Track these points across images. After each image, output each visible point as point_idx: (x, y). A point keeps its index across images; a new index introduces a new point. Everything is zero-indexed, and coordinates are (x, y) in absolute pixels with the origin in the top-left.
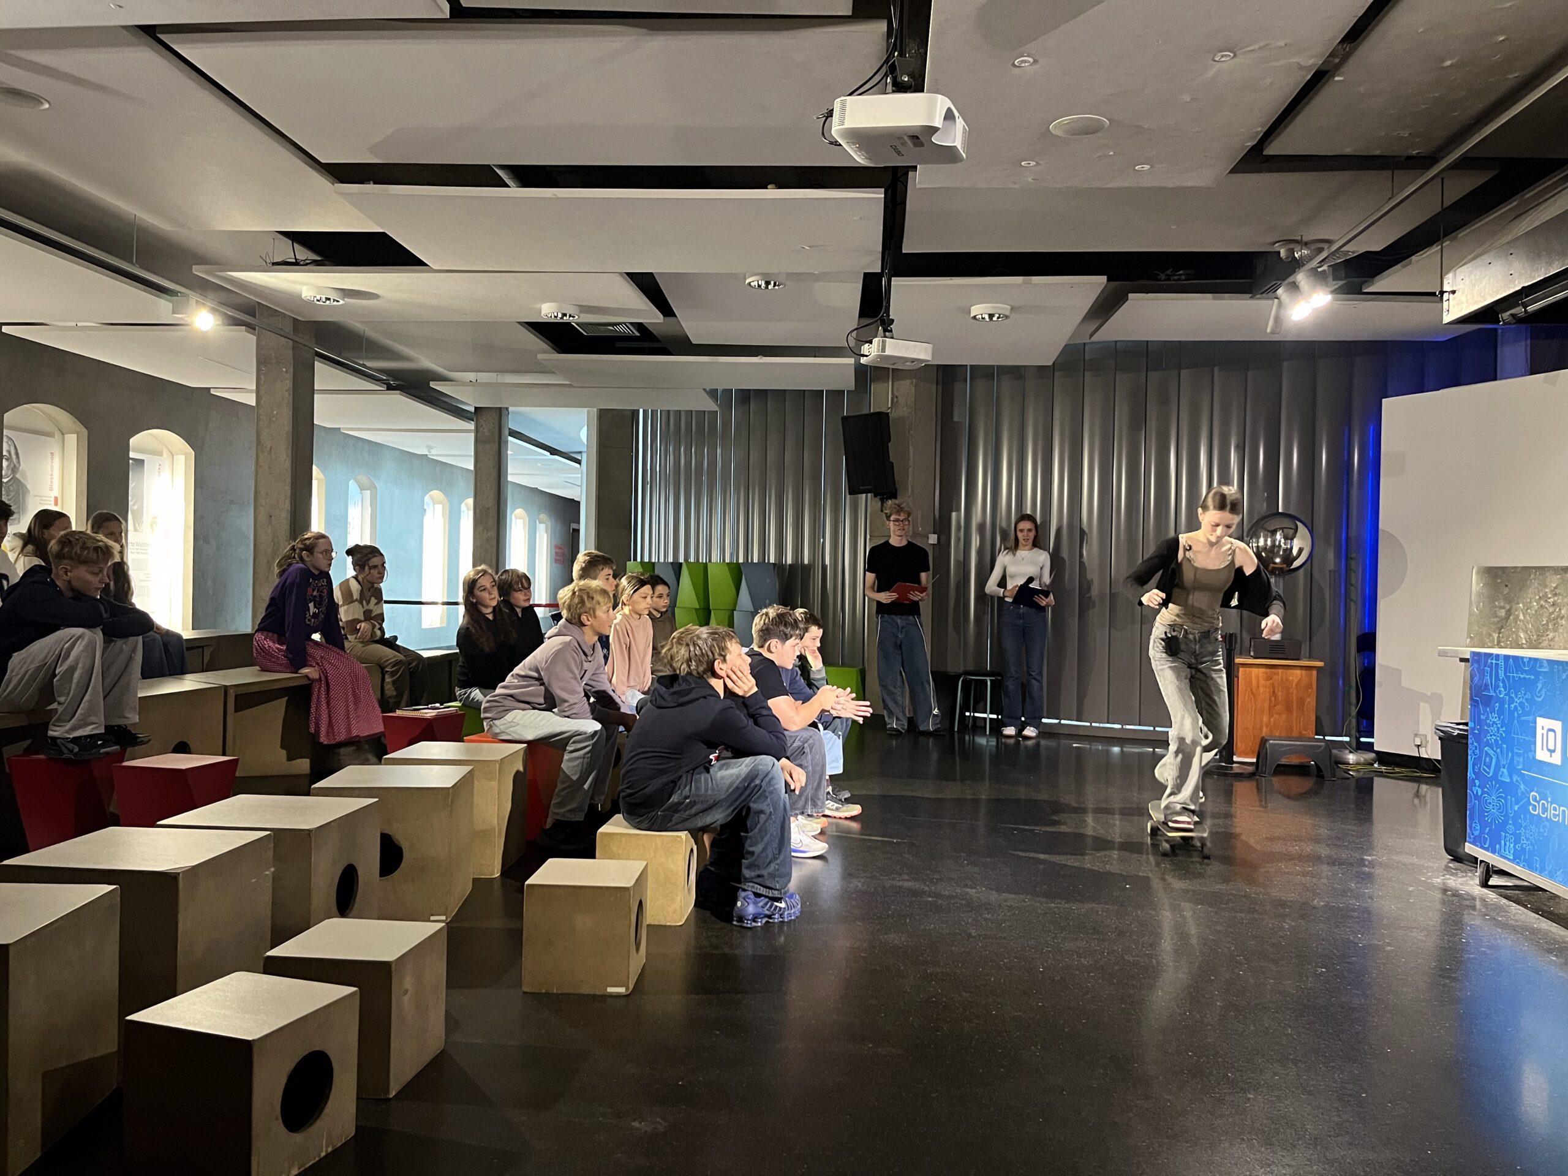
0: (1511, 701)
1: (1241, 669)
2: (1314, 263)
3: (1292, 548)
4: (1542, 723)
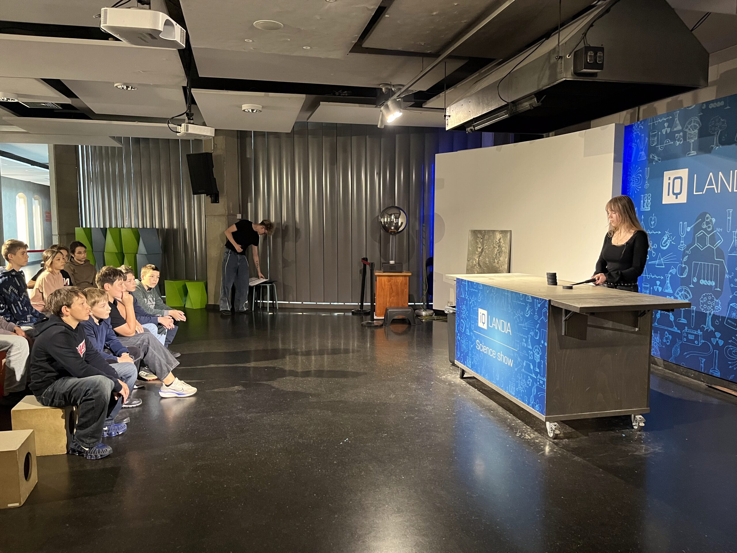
0: (470, 300)
1: (378, 278)
2: (395, 97)
3: (398, 223)
4: (481, 311)
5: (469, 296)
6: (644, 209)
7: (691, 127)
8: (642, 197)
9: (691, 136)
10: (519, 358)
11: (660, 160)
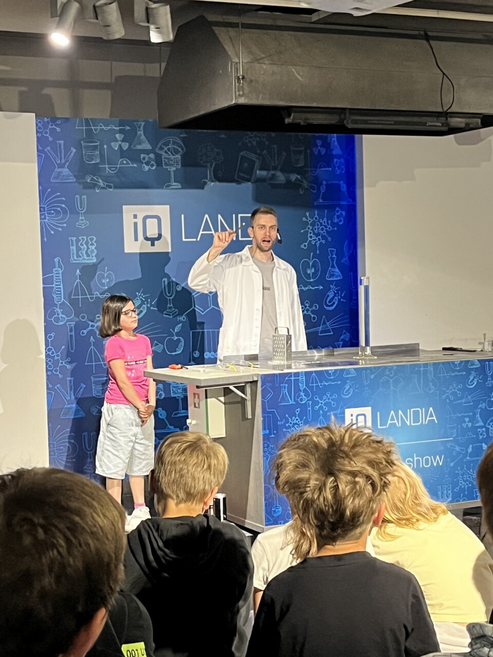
0: (316, 403)
4: (350, 412)
5: (313, 397)
6: (80, 261)
7: (169, 149)
8: (72, 241)
9: (171, 163)
10: (458, 446)
11: (111, 187)
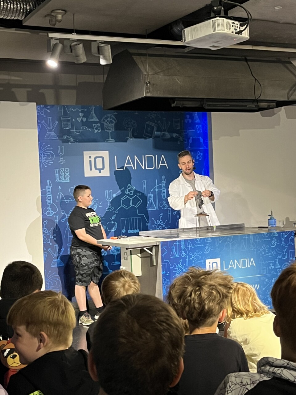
0: (190, 257)
4: (209, 261)
5: (188, 253)
6: (61, 181)
7: (108, 121)
8: (56, 171)
9: (109, 128)
10: (267, 278)
11: (77, 142)
